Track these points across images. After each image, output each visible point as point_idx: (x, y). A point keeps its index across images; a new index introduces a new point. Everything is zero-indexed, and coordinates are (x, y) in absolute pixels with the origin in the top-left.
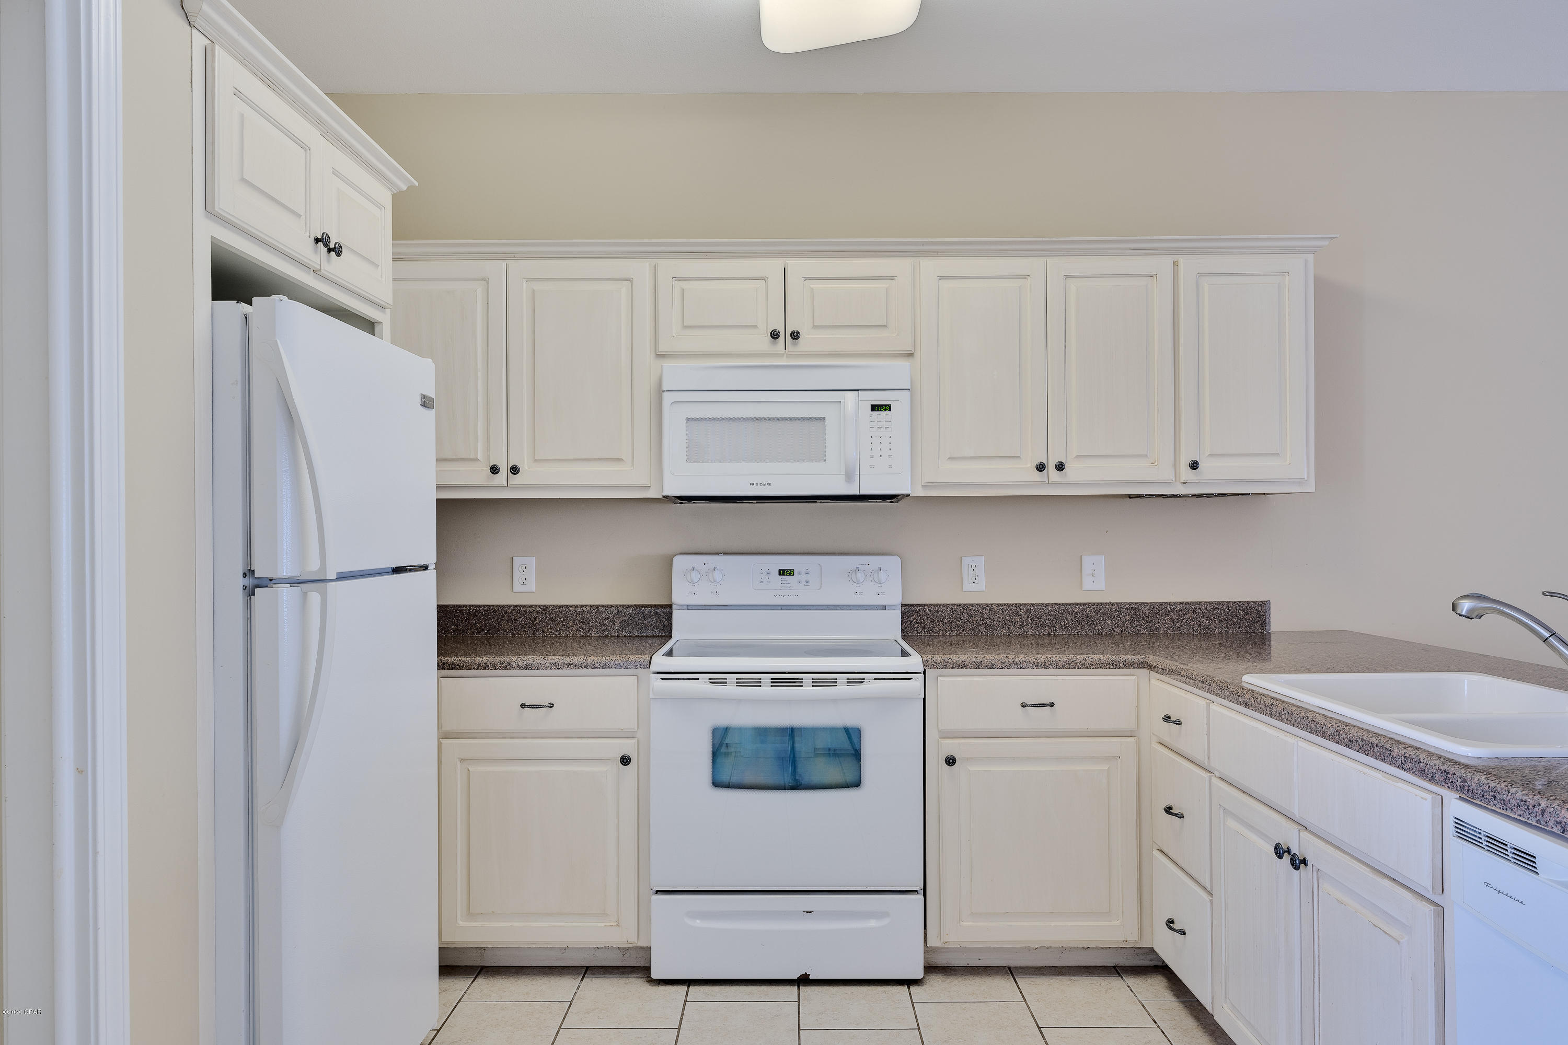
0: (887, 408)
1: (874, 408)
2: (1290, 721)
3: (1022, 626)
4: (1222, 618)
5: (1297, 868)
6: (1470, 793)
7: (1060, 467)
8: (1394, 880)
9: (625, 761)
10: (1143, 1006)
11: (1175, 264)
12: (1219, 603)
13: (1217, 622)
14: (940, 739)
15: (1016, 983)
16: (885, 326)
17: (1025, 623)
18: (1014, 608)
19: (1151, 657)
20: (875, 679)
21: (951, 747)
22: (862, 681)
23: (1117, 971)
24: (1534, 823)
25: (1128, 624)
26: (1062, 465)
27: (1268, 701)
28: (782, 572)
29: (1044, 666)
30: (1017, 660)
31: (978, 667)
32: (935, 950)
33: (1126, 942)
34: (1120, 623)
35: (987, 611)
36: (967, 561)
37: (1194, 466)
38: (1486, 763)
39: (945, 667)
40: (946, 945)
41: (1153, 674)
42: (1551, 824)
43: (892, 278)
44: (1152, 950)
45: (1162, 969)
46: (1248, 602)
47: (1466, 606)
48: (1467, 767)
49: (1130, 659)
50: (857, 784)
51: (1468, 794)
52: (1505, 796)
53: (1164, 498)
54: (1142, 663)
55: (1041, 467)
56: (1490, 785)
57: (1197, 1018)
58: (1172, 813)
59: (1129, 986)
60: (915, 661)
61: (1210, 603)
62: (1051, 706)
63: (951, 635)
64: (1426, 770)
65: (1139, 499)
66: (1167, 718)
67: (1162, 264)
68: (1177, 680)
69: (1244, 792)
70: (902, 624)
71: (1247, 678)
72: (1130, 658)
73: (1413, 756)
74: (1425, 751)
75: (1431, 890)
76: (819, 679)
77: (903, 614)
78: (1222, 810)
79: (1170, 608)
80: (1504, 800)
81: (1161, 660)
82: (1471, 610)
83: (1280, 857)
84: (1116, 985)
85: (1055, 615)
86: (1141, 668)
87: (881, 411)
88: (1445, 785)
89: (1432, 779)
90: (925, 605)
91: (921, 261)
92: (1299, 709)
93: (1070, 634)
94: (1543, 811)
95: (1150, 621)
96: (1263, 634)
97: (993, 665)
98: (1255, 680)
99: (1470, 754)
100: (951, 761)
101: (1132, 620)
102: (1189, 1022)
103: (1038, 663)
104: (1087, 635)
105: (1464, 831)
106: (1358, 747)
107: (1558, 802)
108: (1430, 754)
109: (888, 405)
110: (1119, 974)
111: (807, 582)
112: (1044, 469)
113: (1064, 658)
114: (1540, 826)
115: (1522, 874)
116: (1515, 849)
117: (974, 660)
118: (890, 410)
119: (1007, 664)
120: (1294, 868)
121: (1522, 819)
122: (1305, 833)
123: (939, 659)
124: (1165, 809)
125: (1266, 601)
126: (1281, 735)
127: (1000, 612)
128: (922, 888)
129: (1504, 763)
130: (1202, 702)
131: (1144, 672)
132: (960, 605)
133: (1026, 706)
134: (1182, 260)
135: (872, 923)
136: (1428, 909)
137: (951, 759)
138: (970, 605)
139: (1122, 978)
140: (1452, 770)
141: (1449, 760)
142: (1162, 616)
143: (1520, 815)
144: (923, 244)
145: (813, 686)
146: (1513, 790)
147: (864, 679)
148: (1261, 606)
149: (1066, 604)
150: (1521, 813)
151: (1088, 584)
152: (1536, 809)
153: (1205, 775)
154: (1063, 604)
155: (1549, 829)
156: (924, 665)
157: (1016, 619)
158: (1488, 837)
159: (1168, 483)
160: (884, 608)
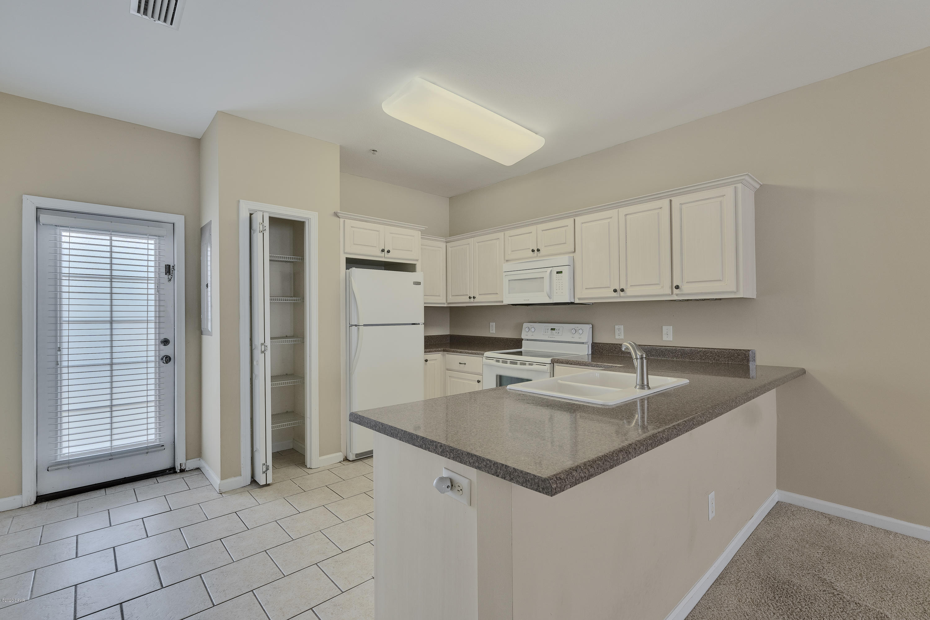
7: (622, 290)
9: (479, 382)
11: (671, 201)
28: (552, 329)
36: (617, 327)
37: (677, 288)
43: (567, 226)
46: (738, 350)
70: (591, 350)
87: (559, 273)
91: (576, 218)
95: (690, 355)
96: (748, 366)
109: (561, 271)
111: (558, 333)
112: (617, 291)
134: (674, 199)
151: (665, 338)
160: (583, 343)
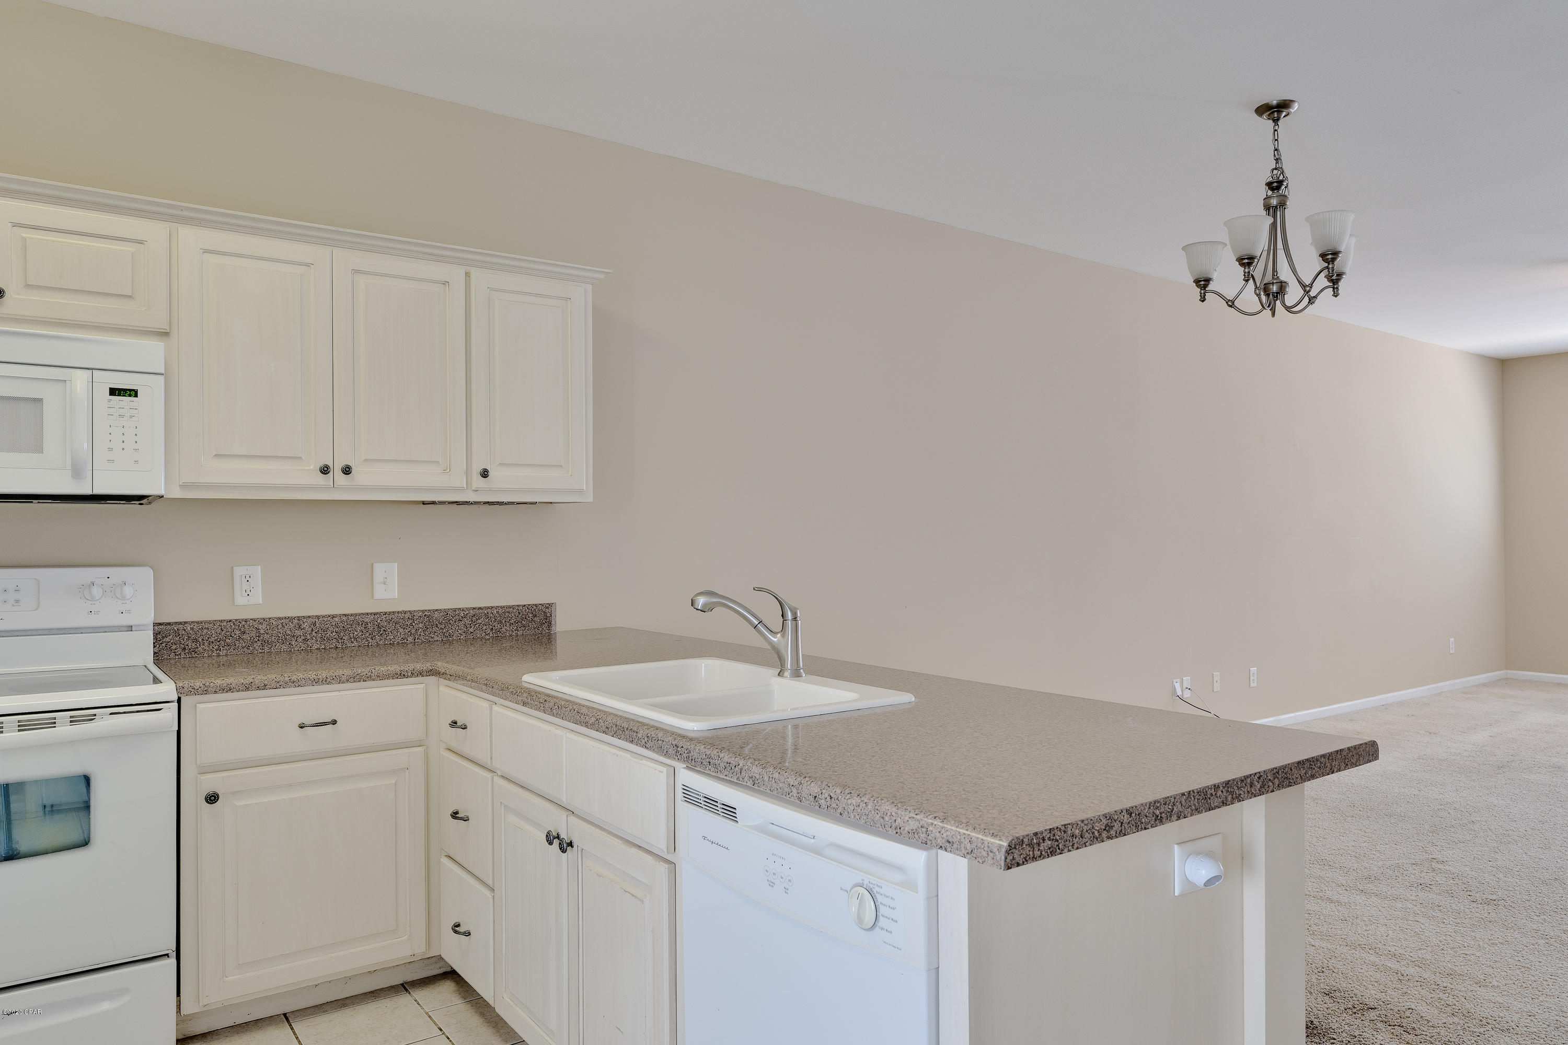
0: (133, 393)
1: (113, 392)
2: (560, 715)
3: (306, 640)
4: (512, 621)
5: (563, 851)
6: (693, 762)
7: (347, 470)
8: (640, 847)
10: (430, 1017)
11: (467, 274)
12: (510, 607)
13: (508, 625)
14: (198, 775)
15: (292, 1029)
16: (130, 297)
17: (309, 637)
18: (296, 621)
19: (439, 664)
20: (111, 714)
21: (211, 783)
22: (94, 717)
23: (404, 987)
24: (736, 781)
25: (421, 632)
26: (349, 468)
27: (543, 697)
29: (326, 681)
30: (294, 678)
31: (247, 689)
32: (191, 1017)
33: (414, 955)
34: (413, 631)
35: (264, 626)
36: (239, 571)
37: (485, 475)
38: (705, 734)
39: (206, 692)
40: (205, 1009)
41: (442, 680)
42: (746, 779)
43: (141, 242)
44: (440, 958)
45: (451, 975)
46: (536, 605)
47: (701, 601)
48: (691, 739)
49: (419, 668)
50: (85, 843)
51: (693, 764)
52: (717, 760)
53: (457, 505)
54: (431, 670)
55: (325, 470)
56: (707, 753)
57: (482, 1015)
58: (459, 817)
59: (416, 1001)
60: (167, 689)
61: (502, 607)
62: (334, 724)
63: (219, 656)
64: (663, 747)
65: (432, 505)
66: (454, 724)
67: (456, 274)
68: (463, 685)
69: (522, 787)
70: (154, 647)
71: (526, 678)
72: (419, 666)
73: (653, 735)
74: (663, 729)
75: (665, 850)
76: (28, 721)
77: (156, 635)
78: (503, 807)
79: (464, 614)
80: (715, 765)
81: (449, 666)
82: (705, 605)
83: (551, 843)
84: (403, 1001)
85: (343, 627)
86: (429, 676)
87: (123, 396)
88: (676, 757)
89: (666, 755)
90: (185, 623)
91: (179, 228)
92: (568, 703)
93: (360, 646)
94: (741, 769)
95: (443, 627)
96: (550, 634)
97: (265, 685)
98: (534, 679)
99: (695, 729)
100: (213, 798)
101: (426, 627)
102: (474, 1020)
103: (319, 679)
104: (378, 645)
105: (690, 796)
106: (613, 733)
107: (750, 760)
108: (666, 731)
109: (134, 390)
110: (406, 990)
111: (17, 601)
112: (329, 472)
113: (348, 672)
114: (739, 782)
115: (726, 823)
116: (723, 804)
117: (243, 681)
118: (136, 396)
119: (282, 683)
120: (562, 852)
121: (728, 778)
122: (572, 817)
123: (198, 684)
124: (451, 815)
125: (553, 604)
126: (552, 728)
127: (280, 626)
128: (174, 949)
129: (719, 733)
130: (485, 704)
131: (432, 680)
132: (230, 621)
133: (304, 727)
134: (474, 273)
135: (106, 1006)
136: (663, 868)
137: (212, 796)
138: (242, 620)
139: (409, 993)
140: (681, 744)
141: (680, 735)
142: (455, 622)
143: (726, 775)
144: (182, 209)
145: (19, 731)
146: (722, 755)
147: (95, 715)
148: (548, 608)
149: (356, 615)
150: (726, 773)
151: (380, 593)
152: (737, 768)
153: (488, 775)
154: (352, 615)
155: (745, 784)
156: (178, 692)
157: (298, 633)
158: (705, 797)
159: (461, 490)
160: (130, 628)
